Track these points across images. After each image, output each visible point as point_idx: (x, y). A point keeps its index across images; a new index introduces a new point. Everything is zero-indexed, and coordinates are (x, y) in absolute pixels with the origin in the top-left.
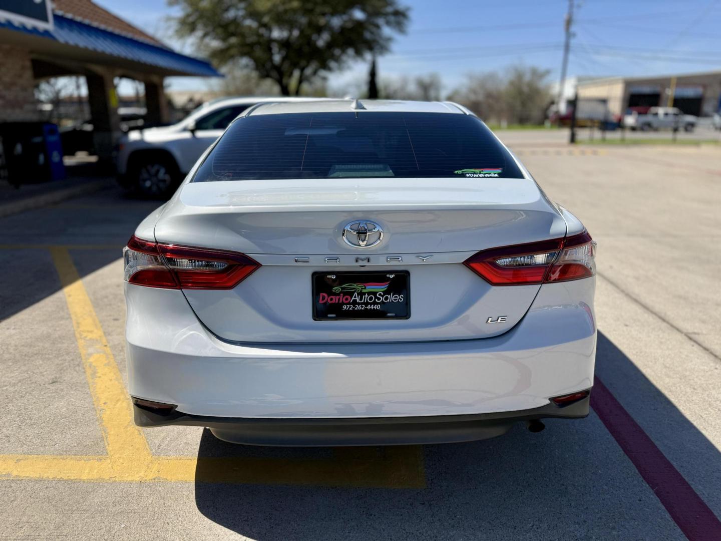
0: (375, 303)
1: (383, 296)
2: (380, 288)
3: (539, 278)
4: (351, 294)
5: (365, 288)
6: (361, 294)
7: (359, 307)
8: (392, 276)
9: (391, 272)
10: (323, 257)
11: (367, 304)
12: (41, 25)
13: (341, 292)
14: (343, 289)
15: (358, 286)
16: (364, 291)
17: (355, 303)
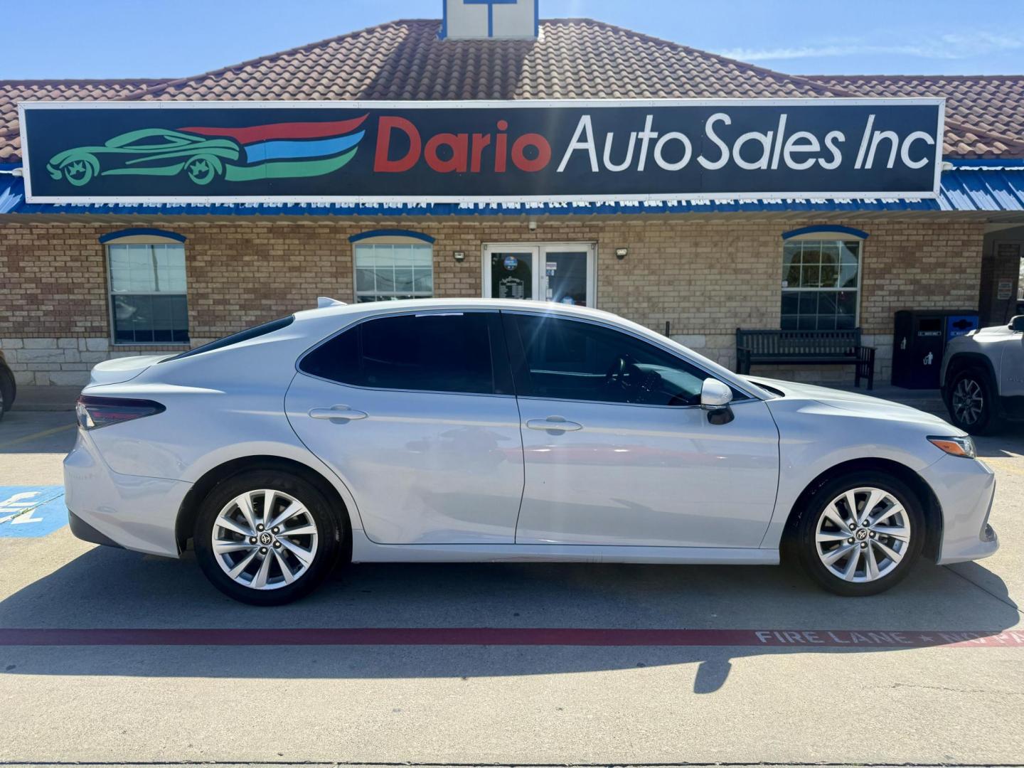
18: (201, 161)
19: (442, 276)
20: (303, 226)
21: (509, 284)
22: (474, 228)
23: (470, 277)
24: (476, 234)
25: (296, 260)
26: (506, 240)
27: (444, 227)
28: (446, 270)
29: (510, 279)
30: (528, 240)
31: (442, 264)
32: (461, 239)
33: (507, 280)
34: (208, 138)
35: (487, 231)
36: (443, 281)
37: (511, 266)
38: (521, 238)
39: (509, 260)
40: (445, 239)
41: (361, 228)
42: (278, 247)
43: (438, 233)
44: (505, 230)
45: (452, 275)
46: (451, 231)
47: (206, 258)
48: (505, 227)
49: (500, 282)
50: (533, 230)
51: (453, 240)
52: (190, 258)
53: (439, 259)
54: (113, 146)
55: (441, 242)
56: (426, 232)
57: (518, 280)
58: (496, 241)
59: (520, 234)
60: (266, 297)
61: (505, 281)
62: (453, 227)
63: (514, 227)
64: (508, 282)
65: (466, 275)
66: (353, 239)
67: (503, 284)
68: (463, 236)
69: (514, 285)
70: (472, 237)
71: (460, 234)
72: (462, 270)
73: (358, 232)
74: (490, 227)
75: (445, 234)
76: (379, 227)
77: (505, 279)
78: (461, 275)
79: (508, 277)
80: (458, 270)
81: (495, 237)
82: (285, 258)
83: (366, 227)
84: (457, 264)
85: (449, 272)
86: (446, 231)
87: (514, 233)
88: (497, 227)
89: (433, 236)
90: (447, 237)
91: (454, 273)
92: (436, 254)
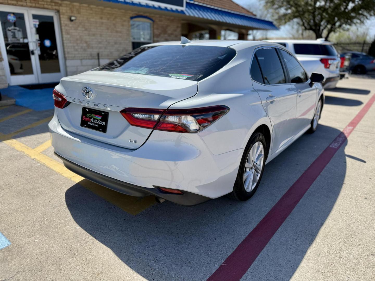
0: (97, 124)
1: (99, 121)
2: (99, 118)
3: (152, 127)
4: (91, 118)
5: (95, 117)
6: (94, 119)
7: (92, 124)
8: (103, 114)
9: (103, 112)
10: (86, 102)
11: (94, 123)
12: (179, 8)
13: (89, 117)
14: (89, 115)
15: (93, 115)
16: (95, 118)
17: (91, 122)
21: (13, 30)
37: (12, 20)
39: (10, 16)
57: (18, 29)
61: (10, 29)
69: (16, 31)
79: (11, 26)
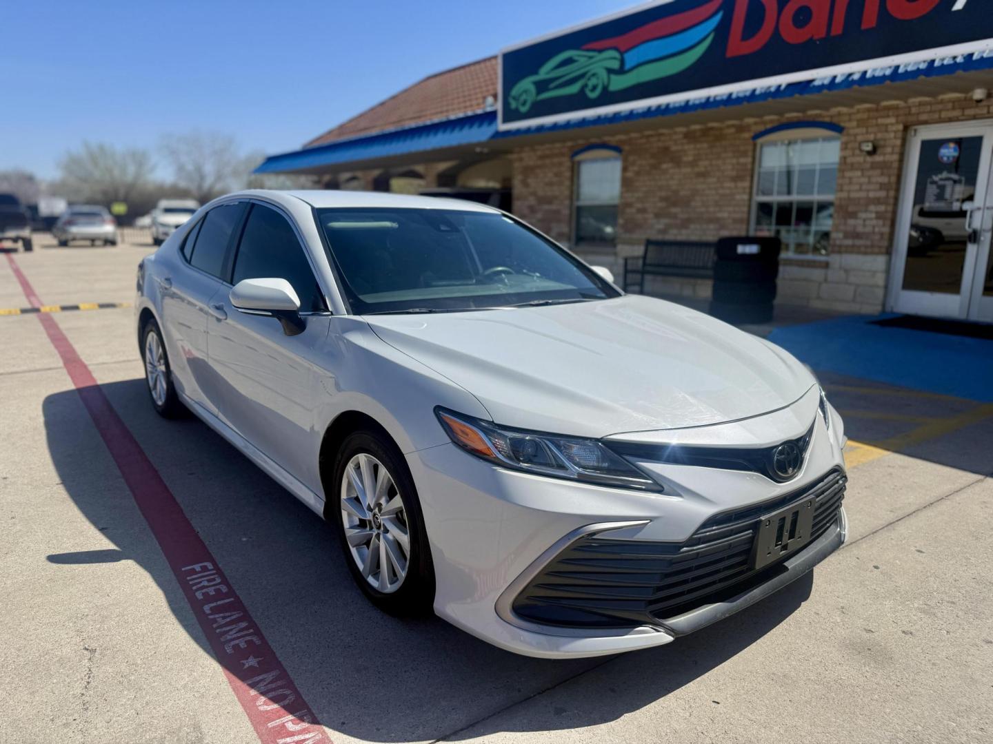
18: (594, 75)
19: (848, 174)
20: (712, 129)
21: (941, 183)
22: (897, 108)
23: (882, 174)
24: (897, 116)
25: (703, 165)
26: (941, 121)
27: (858, 111)
28: (853, 167)
29: (945, 175)
30: (974, 117)
31: (849, 160)
32: (877, 125)
33: (940, 176)
34: (600, 51)
35: (914, 110)
36: (847, 181)
37: (948, 158)
38: (963, 115)
39: (948, 148)
40: (858, 126)
41: (764, 123)
42: (690, 152)
43: (850, 120)
44: (940, 107)
45: (859, 173)
46: (865, 116)
47: (636, 168)
48: (942, 102)
49: (929, 180)
50: (979, 101)
51: (867, 127)
52: (625, 169)
53: (848, 153)
54: (545, 72)
55: (852, 131)
56: (835, 120)
57: (955, 177)
58: (925, 123)
59: (963, 109)
60: (675, 204)
61: (936, 178)
62: (869, 110)
63: (953, 101)
64: (941, 179)
65: (878, 172)
66: (757, 136)
67: (934, 183)
68: (880, 121)
69: (949, 183)
70: (892, 120)
71: (877, 118)
72: (874, 166)
73: (761, 128)
74: (920, 104)
75: (858, 121)
76: (784, 120)
77: (936, 174)
78: (870, 173)
79: (941, 173)
80: (868, 166)
81: (924, 117)
82: (693, 164)
83: (771, 121)
84: (869, 159)
85: (857, 169)
86: (859, 116)
87: (954, 108)
88: (930, 104)
89: (842, 124)
90: (861, 123)
91: (862, 170)
92: (844, 147)
